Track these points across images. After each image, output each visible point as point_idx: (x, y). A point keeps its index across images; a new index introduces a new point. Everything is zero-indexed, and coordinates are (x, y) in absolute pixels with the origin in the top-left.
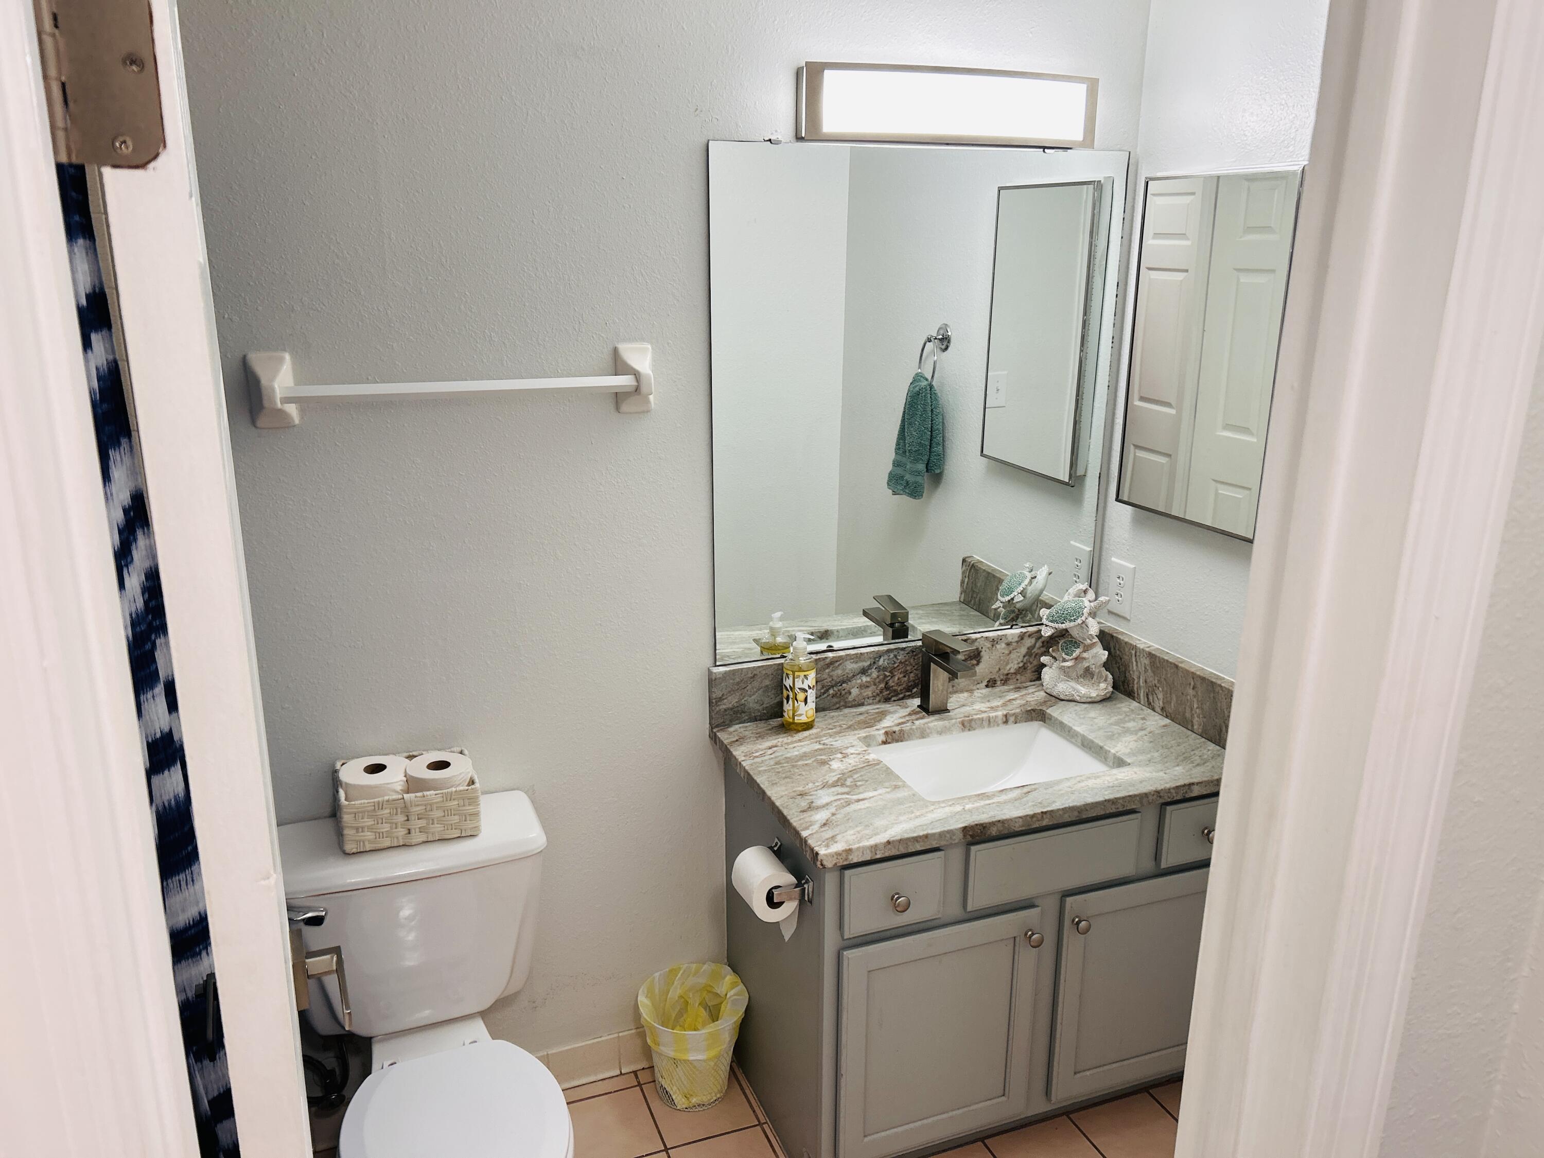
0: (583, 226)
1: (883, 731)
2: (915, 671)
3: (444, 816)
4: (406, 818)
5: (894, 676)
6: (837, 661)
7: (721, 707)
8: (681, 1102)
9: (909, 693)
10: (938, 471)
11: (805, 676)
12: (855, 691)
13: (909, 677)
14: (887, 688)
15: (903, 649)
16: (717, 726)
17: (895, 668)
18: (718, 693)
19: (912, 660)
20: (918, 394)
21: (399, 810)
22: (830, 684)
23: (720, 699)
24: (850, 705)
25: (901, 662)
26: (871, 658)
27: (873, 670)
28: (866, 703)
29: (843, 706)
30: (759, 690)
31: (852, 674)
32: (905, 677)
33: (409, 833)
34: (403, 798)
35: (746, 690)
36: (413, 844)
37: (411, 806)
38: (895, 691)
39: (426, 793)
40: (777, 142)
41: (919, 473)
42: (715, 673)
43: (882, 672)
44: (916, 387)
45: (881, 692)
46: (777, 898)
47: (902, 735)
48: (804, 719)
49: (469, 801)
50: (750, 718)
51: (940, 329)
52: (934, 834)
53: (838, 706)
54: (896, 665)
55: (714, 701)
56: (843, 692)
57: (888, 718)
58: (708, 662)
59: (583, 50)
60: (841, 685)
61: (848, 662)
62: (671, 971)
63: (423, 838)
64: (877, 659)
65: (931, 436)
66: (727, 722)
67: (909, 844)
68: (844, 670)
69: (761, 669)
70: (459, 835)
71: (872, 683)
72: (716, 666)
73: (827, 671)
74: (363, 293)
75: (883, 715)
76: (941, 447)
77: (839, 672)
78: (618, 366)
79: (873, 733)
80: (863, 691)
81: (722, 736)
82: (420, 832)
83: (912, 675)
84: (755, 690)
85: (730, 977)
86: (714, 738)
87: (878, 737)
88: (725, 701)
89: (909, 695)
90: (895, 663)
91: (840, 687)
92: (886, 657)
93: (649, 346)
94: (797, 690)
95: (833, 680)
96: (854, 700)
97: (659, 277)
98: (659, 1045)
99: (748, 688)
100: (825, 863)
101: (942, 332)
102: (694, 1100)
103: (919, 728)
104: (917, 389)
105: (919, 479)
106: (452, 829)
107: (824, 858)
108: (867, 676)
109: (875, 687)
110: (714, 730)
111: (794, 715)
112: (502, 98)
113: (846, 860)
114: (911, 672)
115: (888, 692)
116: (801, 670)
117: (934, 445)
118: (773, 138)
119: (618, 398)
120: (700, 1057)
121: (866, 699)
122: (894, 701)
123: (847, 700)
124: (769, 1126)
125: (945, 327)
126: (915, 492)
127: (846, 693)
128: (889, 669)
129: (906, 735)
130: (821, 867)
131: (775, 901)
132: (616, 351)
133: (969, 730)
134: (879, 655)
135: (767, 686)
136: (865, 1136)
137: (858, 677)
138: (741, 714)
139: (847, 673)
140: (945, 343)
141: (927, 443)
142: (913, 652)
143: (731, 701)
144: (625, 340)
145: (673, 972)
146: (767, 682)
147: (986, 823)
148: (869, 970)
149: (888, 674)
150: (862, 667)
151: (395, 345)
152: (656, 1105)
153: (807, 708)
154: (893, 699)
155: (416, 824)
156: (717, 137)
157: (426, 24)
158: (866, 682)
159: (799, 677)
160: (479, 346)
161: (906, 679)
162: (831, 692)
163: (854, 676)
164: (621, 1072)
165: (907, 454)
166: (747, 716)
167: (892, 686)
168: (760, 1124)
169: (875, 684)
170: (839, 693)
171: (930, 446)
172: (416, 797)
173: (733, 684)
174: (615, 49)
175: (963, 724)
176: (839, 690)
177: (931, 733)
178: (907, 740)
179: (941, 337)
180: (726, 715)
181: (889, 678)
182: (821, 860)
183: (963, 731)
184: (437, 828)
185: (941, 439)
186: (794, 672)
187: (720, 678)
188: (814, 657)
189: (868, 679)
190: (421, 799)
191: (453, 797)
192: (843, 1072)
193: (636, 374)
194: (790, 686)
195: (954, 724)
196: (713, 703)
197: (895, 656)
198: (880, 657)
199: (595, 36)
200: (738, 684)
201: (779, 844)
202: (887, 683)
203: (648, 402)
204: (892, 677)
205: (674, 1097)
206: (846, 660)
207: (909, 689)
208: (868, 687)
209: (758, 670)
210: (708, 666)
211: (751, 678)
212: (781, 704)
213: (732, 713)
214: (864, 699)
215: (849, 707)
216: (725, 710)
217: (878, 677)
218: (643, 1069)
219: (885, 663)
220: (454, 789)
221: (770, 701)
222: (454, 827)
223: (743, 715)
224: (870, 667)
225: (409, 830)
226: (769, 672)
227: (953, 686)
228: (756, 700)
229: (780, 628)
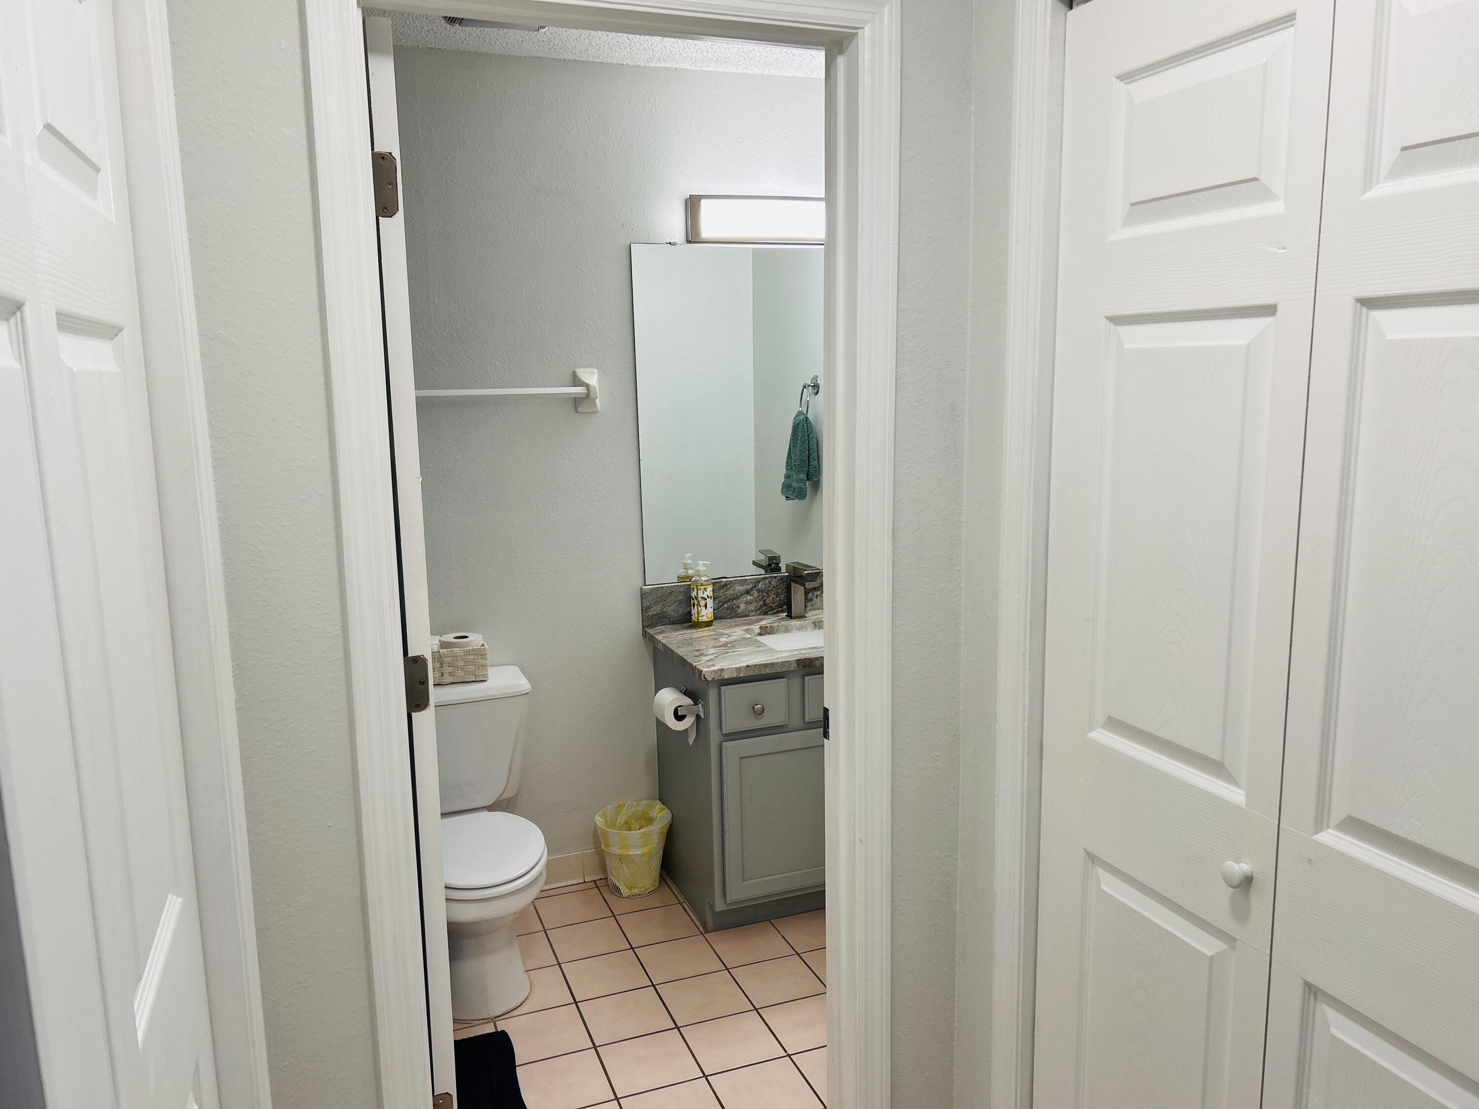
0: (553, 296)
1: (759, 626)
2: (784, 594)
3: (465, 666)
4: (440, 666)
5: (769, 596)
6: (729, 584)
7: (649, 613)
8: (625, 891)
9: (781, 609)
10: (815, 479)
11: (704, 588)
12: (742, 606)
13: (780, 597)
14: (765, 604)
15: (775, 577)
16: (647, 627)
17: (770, 591)
18: (647, 604)
19: (781, 586)
20: (798, 424)
21: (436, 660)
22: (724, 600)
23: (649, 608)
24: (739, 616)
25: (774, 587)
26: (752, 583)
27: (754, 591)
28: (750, 615)
29: (734, 616)
30: (675, 602)
31: (739, 594)
32: (777, 597)
33: (443, 676)
34: (439, 652)
35: (666, 602)
36: (445, 684)
37: (444, 657)
38: (771, 607)
39: (453, 649)
40: (674, 244)
41: (802, 481)
42: (645, 589)
43: (760, 593)
44: (797, 420)
45: (761, 607)
46: (681, 712)
47: (772, 629)
48: (705, 619)
49: (481, 656)
50: (669, 622)
51: (813, 379)
52: (778, 663)
53: (731, 616)
54: (770, 589)
55: (644, 609)
56: (734, 607)
57: (764, 621)
58: (641, 583)
59: (552, 190)
60: (732, 601)
61: (737, 585)
62: (619, 806)
63: (451, 680)
64: (757, 584)
65: (809, 454)
66: (654, 624)
67: (762, 668)
68: (734, 590)
69: (676, 588)
70: (474, 680)
71: (754, 601)
72: (645, 585)
73: (722, 591)
74: (417, 336)
75: (762, 620)
76: (816, 462)
77: (731, 592)
78: (576, 381)
79: (752, 627)
80: (748, 606)
81: (649, 631)
82: (450, 675)
83: (782, 596)
84: (673, 602)
85: (659, 805)
86: (645, 634)
87: (755, 630)
88: (652, 609)
89: (780, 611)
90: (770, 587)
91: (732, 603)
92: (763, 582)
93: (596, 371)
94: (700, 599)
95: (726, 597)
96: (742, 612)
97: (601, 327)
98: (609, 846)
99: (667, 600)
100: (706, 677)
101: (814, 381)
102: (635, 891)
103: (784, 625)
104: (798, 421)
105: (802, 485)
106: (470, 675)
107: (706, 673)
108: (750, 595)
109: (756, 603)
110: (645, 629)
111: (698, 617)
112: (502, 220)
113: (720, 676)
114: (782, 594)
115: (766, 608)
116: (702, 585)
117: (811, 460)
118: (672, 241)
119: (577, 402)
120: (638, 852)
121: (751, 612)
122: (771, 614)
123: (737, 612)
124: (686, 904)
125: (816, 378)
126: (800, 495)
127: (736, 607)
128: (766, 592)
129: (775, 629)
130: (704, 680)
131: (679, 714)
132: (574, 373)
133: (819, 628)
134: (758, 581)
135: (680, 600)
136: (744, 881)
137: (744, 596)
138: (663, 619)
139: (736, 593)
140: (816, 389)
141: (806, 459)
142: (782, 579)
143: (656, 610)
144: (580, 367)
145: (620, 807)
146: (680, 597)
147: (812, 658)
148: (741, 756)
149: (765, 595)
150: (746, 589)
151: (436, 368)
152: (608, 896)
153: (707, 611)
154: (770, 613)
155: (447, 669)
156: (636, 241)
157: (458, 178)
158: (750, 600)
159: (700, 589)
160: (488, 369)
161: (778, 599)
162: (726, 606)
163: (741, 595)
164: (584, 880)
165: (793, 468)
166: (668, 620)
167: (769, 604)
168: (680, 903)
169: (756, 602)
170: (731, 607)
171: (809, 461)
172: (447, 651)
173: (657, 597)
174: (571, 190)
175: (814, 623)
176: (731, 605)
177: (792, 629)
178: (775, 633)
179: (813, 385)
180: (653, 619)
181: (766, 597)
182: (704, 675)
183: (815, 629)
184: (460, 673)
185: (816, 455)
186: (697, 586)
187: (648, 593)
188: (713, 581)
189: (751, 598)
190: (452, 653)
191: (471, 653)
192: (726, 829)
193: (587, 386)
194: (695, 596)
195: (808, 623)
196: (644, 610)
197: (770, 582)
198: (759, 582)
199: (559, 183)
200: (660, 597)
201: (685, 689)
202: (765, 601)
203: (595, 404)
204: (768, 597)
205: (620, 888)
206: (735, 584)
207: (780, 606)
208: (751, 603)
209: (674, 588)
210: (640, 585)
211: (670, 593)
212: (690, 613)
213: (657, 618)
214: (749, 612)
215: (739, 617)
216: (653, 615)
217: (758, 596)
218: (600, 879)
219: (763, 587)
220: (471, 648)
221: (682, 611)
222: (471, 674)
223: (665, 620)
224: (752, 589)
225: (442, 673)
226: (682, 589)
227: (812, 605)
228: (674, 610)
229: (690, 564)
